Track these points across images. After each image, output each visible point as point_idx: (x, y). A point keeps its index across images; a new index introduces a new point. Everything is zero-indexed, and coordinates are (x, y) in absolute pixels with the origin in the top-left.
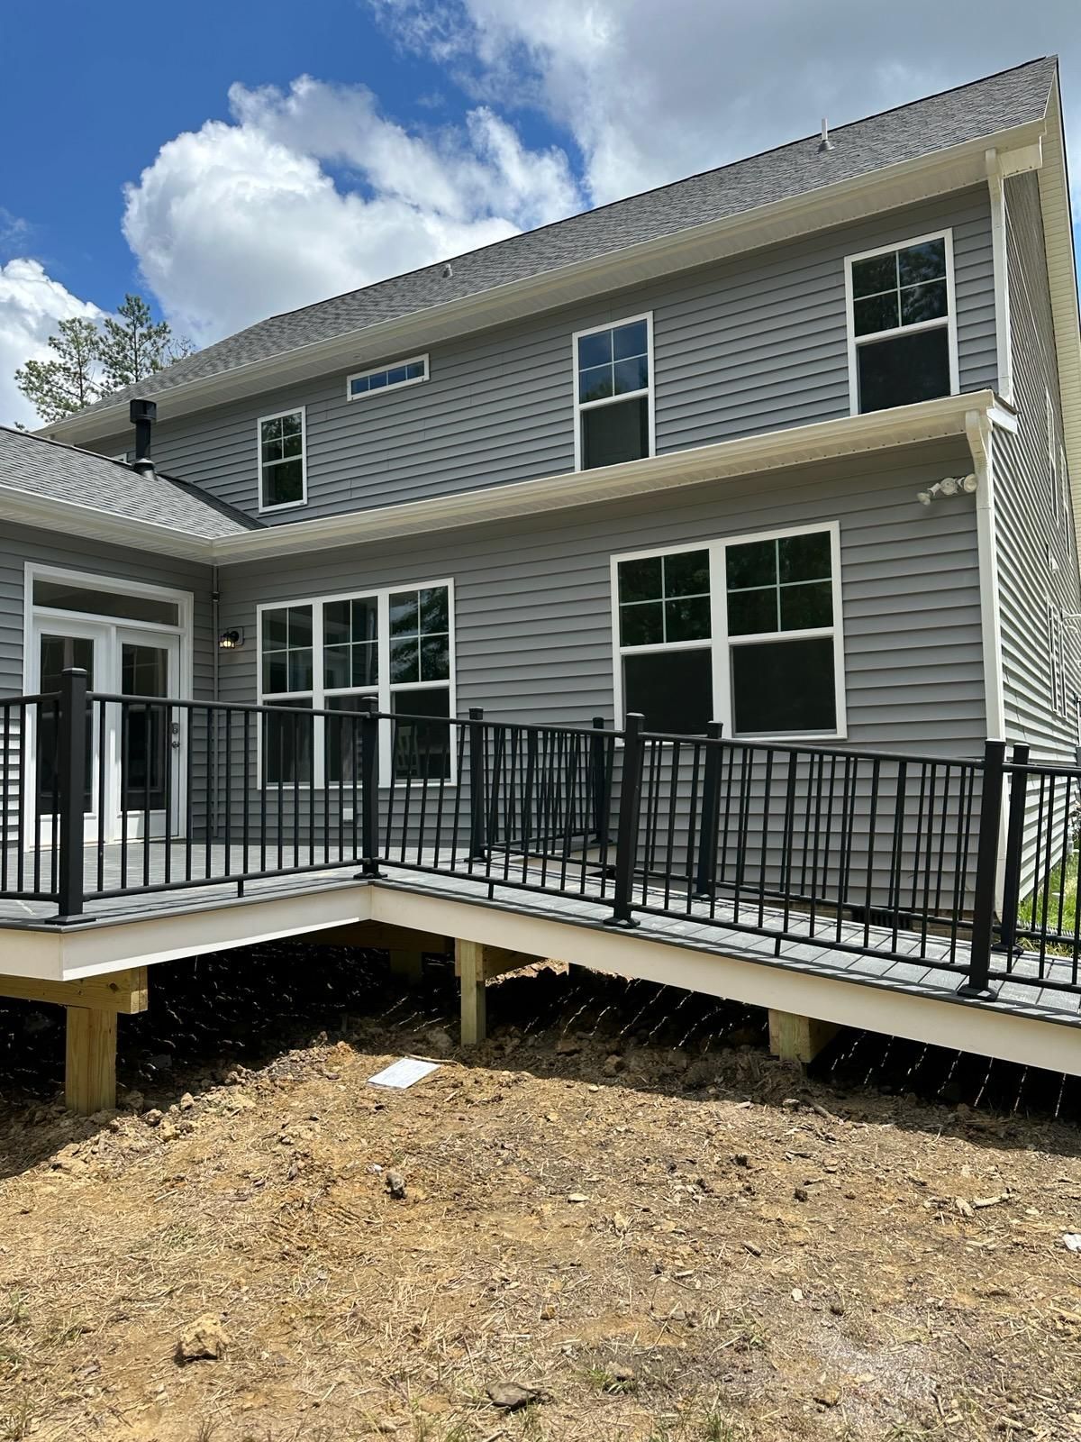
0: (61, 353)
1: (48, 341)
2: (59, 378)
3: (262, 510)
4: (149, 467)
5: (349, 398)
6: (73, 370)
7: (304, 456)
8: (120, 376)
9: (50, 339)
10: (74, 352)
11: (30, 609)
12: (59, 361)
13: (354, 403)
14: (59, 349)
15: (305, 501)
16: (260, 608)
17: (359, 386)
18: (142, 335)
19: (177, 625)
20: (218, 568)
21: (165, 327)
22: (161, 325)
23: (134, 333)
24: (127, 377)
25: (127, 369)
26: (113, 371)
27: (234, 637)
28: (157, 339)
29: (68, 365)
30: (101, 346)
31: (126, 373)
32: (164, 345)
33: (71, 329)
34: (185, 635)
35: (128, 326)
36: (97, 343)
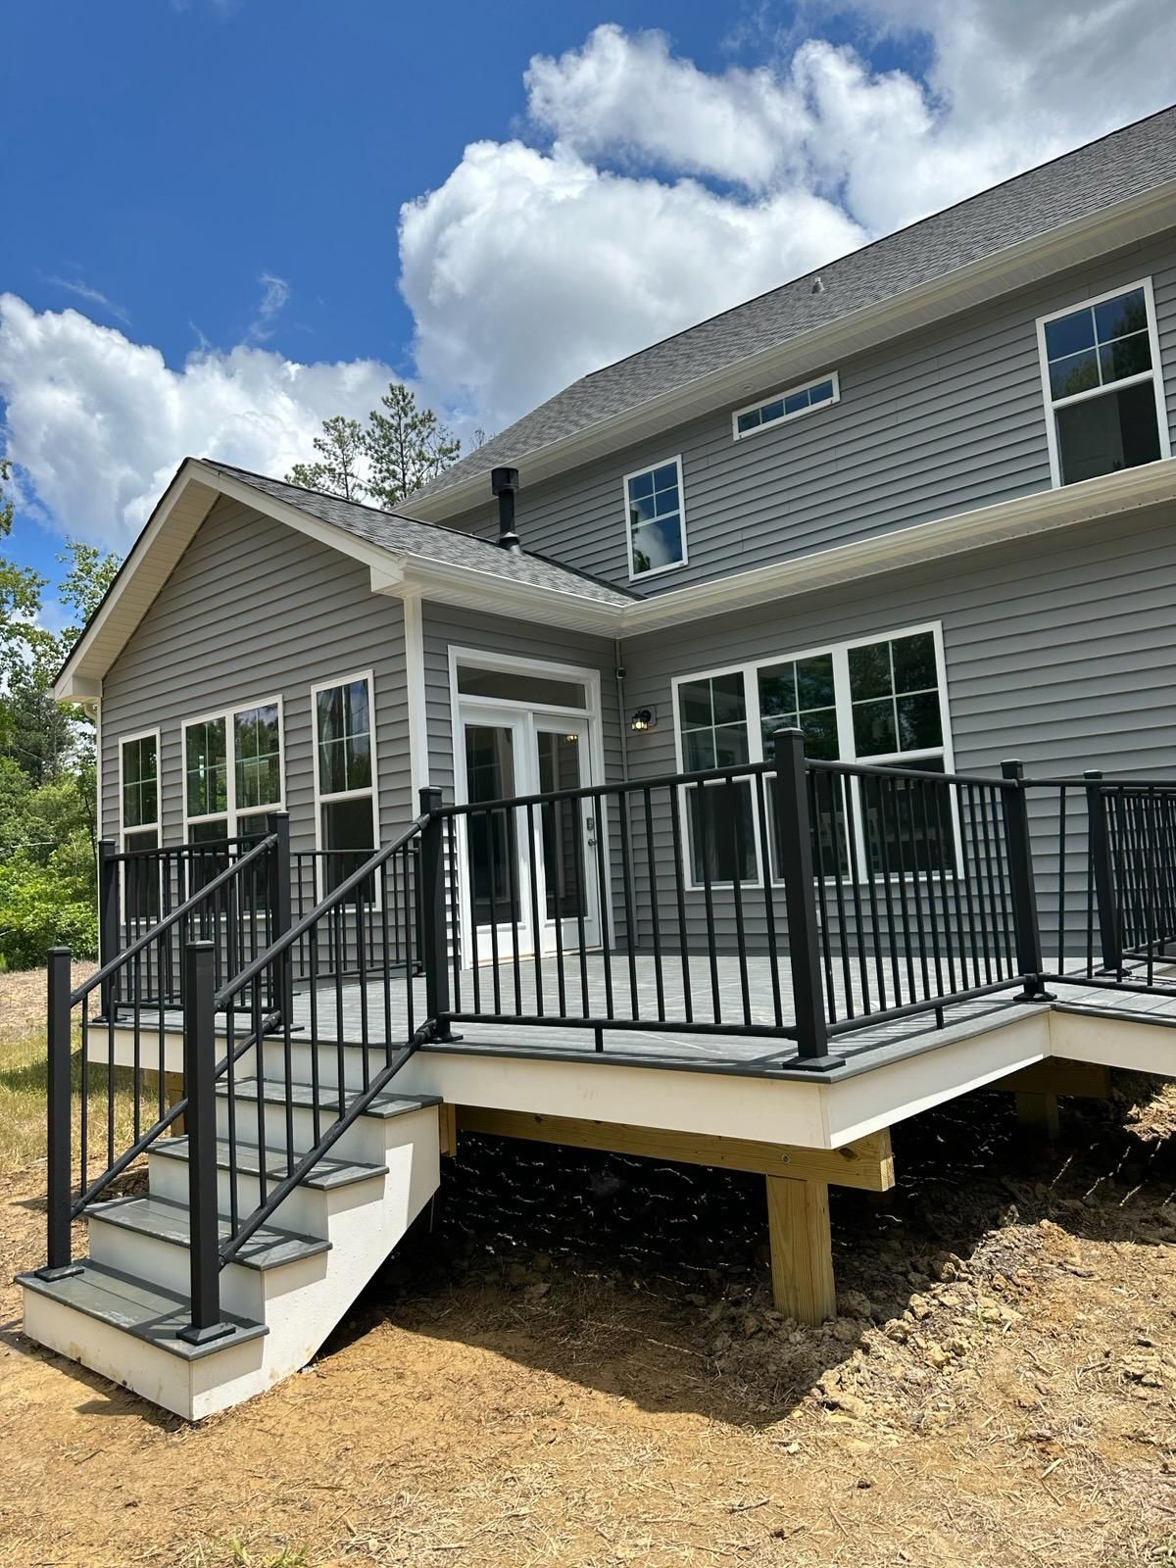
0: (326, 454)
1: (314, 443)
2: (325, 480)
3: (633, 577)
4: (515, 541)
5: (736, 436)
6: (338, 471)
7: (681, 511)
8: (388, 470)
9: (315, 440)
10: (339, 452)
11: (456, 697)
12: (323, 462)
13: (742, 441)
14: (324, 449)
15: (685, 561)
16: (676, 682)
17: (747, 422)
18: (406, 426)
19: (584, 707)
20: (621, 641)
21: (430, 415)
22: (426, 413)
23: (399, 425)
24: (394, 471)
25: (393, 463)
26: (379, 466)
27: (645, 717)
28: (422, 429)
29: (333, 466)
30: (368, 440)
31: (392, 467)
32: (430, 433)
33: (335, 429)
34: (594, 718)
35: (392, 417)
36: (363, 437)
